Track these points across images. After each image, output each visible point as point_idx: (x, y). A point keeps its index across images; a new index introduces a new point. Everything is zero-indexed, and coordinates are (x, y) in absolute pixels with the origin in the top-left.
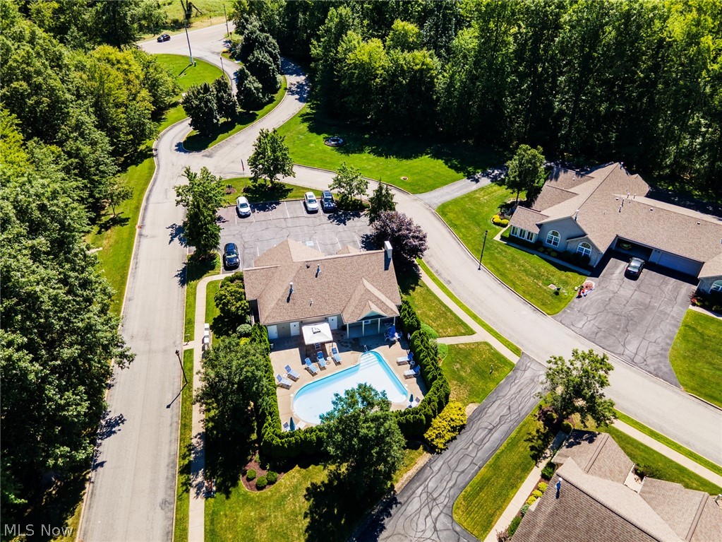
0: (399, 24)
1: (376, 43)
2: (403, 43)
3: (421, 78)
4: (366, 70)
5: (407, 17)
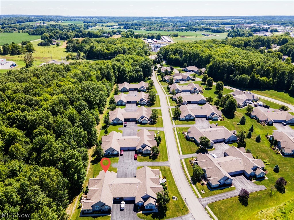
0: (176, 54)
1: (174, 56)
2: (177, 56)
3: (178, 59)
4: (172, 58)
5: (177, 53)
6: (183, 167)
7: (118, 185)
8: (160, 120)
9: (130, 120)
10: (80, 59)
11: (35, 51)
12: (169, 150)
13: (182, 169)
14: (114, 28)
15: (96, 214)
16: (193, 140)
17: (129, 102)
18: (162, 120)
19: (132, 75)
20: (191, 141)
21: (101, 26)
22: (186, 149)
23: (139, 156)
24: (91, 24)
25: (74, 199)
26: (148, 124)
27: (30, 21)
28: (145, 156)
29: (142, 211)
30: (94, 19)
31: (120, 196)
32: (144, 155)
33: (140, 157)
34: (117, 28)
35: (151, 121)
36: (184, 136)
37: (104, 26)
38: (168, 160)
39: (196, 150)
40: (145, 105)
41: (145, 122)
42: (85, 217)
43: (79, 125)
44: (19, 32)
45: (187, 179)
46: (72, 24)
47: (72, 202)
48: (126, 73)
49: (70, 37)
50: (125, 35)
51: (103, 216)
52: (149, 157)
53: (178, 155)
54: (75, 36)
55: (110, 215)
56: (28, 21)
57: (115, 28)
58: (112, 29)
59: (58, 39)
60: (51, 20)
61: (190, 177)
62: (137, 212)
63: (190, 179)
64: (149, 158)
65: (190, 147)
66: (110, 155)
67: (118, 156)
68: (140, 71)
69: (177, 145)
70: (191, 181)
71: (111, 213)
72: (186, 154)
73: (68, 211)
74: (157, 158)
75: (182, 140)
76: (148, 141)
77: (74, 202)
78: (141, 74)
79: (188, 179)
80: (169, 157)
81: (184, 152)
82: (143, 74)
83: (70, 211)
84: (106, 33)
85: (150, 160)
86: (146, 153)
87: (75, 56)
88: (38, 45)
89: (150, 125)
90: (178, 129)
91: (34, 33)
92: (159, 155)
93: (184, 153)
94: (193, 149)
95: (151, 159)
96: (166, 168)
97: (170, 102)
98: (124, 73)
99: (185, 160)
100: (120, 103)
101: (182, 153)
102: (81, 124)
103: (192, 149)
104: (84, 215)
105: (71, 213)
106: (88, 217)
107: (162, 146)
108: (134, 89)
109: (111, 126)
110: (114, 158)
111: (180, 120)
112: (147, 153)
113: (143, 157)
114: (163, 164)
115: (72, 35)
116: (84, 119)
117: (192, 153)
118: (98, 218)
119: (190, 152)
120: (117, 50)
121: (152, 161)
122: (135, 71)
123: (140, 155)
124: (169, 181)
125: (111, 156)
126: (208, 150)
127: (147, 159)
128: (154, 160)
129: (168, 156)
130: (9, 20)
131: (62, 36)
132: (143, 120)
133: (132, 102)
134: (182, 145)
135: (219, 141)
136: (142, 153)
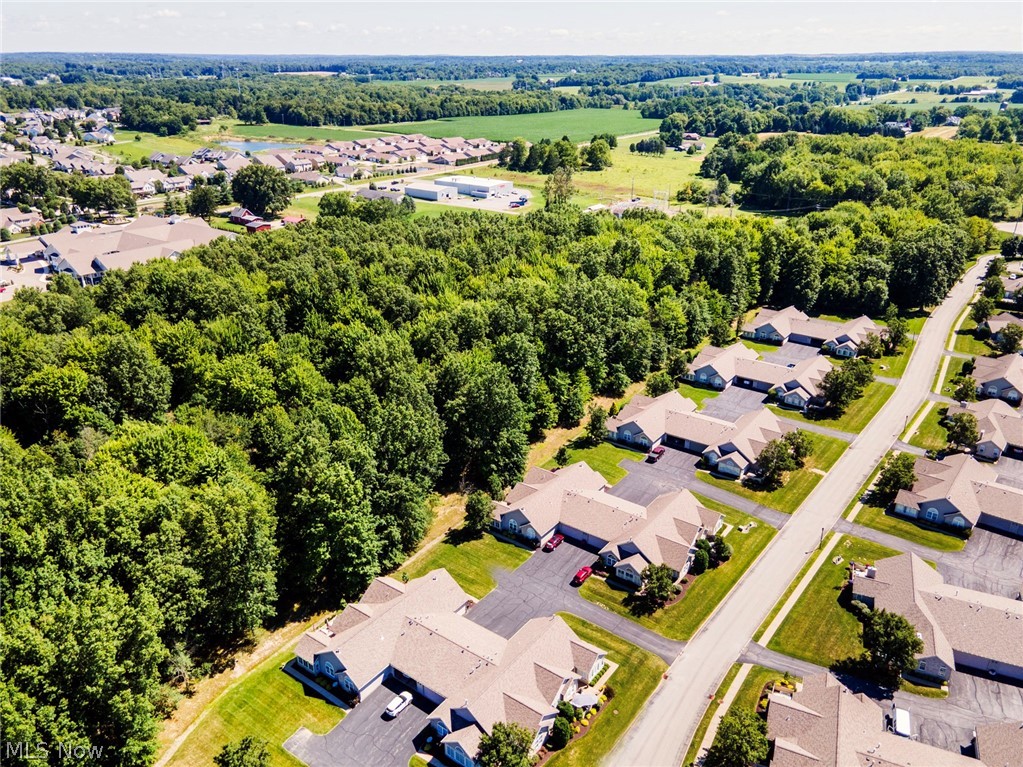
6: (720, 694)
7: (428, 633)
8: (803, 485)
9: (687, 445)
10: (720, 203)
11: (610, 165)
12: (727, 607)
13: (710, 697)
14: (964, 100)
15: (319, 684)
16: (866, 610)
17: (745, 382)
18: (812, 487)
19: (835, 284)
20: (855, 614)
21: (917, 90)
22: (802, 631)
23: (598, 577)
24: (876, 83)
25: (318, 615)
26: (739, 481)
27: (681, 74)
28: (613, 587)
29: (435, 756)
30: (913, 63)
31: (409, 669)
32: (617, 581)
33: (598, 581)
34: (979, 98)
35: (758, 476)
36: (844, 583)
37: (929, 89)
38: (685, 641)
39: (843, 658)
40: (798, 408)
41: (729, 468)
42: (290, 678)
43: (458, 405)
44: (626, 107)
45: (692, 745)
46: (808, 82)
47: (305, 621)
48: (808, 276)
49: (751, 129)
50: (977, 129)
51: (328, 702)
52: (625, 595)
53: (747, 640)
54: (772, 124)
55: (348, 711)
56: (675, 74)
57: (970, 97)
58: (957, 100)
59: (708, 131)
60: (746, 70)
61: (709, 746)
62: (417, 751)
63: (701, 753)
64: (625, 600)
65: (828, 634)
66: (515, 534)
67: (534, 548)
68: (881, 275)
69: (781, 603)
70: (696, 761)
71: (353, 706)
72: (783, 652)
73: (277, 638)
74: (650, 614)
75: (818, 592)
76: (661, 540)
77: (311, 622)
78: (878, 290)
79: (694, 747)
80: (705, 630)
81: (781, 639)
82: (886, 289)
83: (281, 641)
84: (899, 119)
85: (622, 608)
86: (625, 577)
87: (707, 193)
88: (632, 149)
89: (742, 489)
90: (847, 544)
91: (657, 111)
92: (667, 607)
93: (778, 644)
94: (832, 648)
95: (626, 605)
96: (654, 662)
97: (921, 427)
98: (800, 274)
99: (758, 670)
100: (703, 377)
101: (770, 642)
102: (464, 405)
103: (829, 645)
104: (292, 671)
105: (280, 647)
106: (296, 683)
107: (713, 580)
108: (809, 341)
109: (607, 445)
110: (517, 550)
111: (891, 512)
112: (629, 578)
113: (605, 589)
114: (655, 645)
115: (762, 120)
116: (480, 390)
117: (813, 662)
118: (315, 699)
119: (808, 654)
120: (862, 184)
121: (625, 615)
122: (857, 274)
123: (604, 576)
124: (616, 712)
125: (514, 537)
126: (906, 683)
127: (614, 600)
128: (634, 614)
129: (702, 626)
130: (622, 70)
131: (724, 123)
132: (724, 461)
133: (755, 385)
134: (799, 609)
135: (1001, 670)
136: (612, 570)
